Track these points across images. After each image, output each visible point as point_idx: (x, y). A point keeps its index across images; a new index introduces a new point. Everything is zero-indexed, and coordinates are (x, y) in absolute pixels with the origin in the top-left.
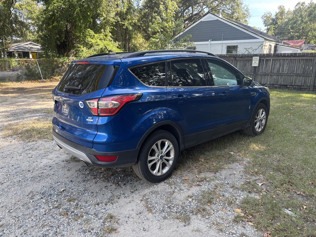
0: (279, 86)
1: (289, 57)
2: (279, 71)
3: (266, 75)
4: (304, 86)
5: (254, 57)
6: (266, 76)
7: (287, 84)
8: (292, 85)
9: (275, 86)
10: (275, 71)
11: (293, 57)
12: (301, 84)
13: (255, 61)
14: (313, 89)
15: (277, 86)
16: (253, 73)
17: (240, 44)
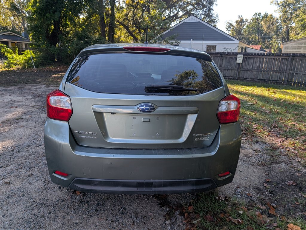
0: (259, 80)
1: (268, 56)
2: (259, 68)
3: (247, 70)
4: (279, 81)
5: (238, 55)
6: (248, 72)
7: (265, 79)
8: (269, 80)
9: (255, 80)
10: (256, 68)
11: (272, 56)
12: (277, 79)
13: (240, 58)
14: (287, 83)
15: (257, 80)
16: (237, 69)
17: (218, 44)
